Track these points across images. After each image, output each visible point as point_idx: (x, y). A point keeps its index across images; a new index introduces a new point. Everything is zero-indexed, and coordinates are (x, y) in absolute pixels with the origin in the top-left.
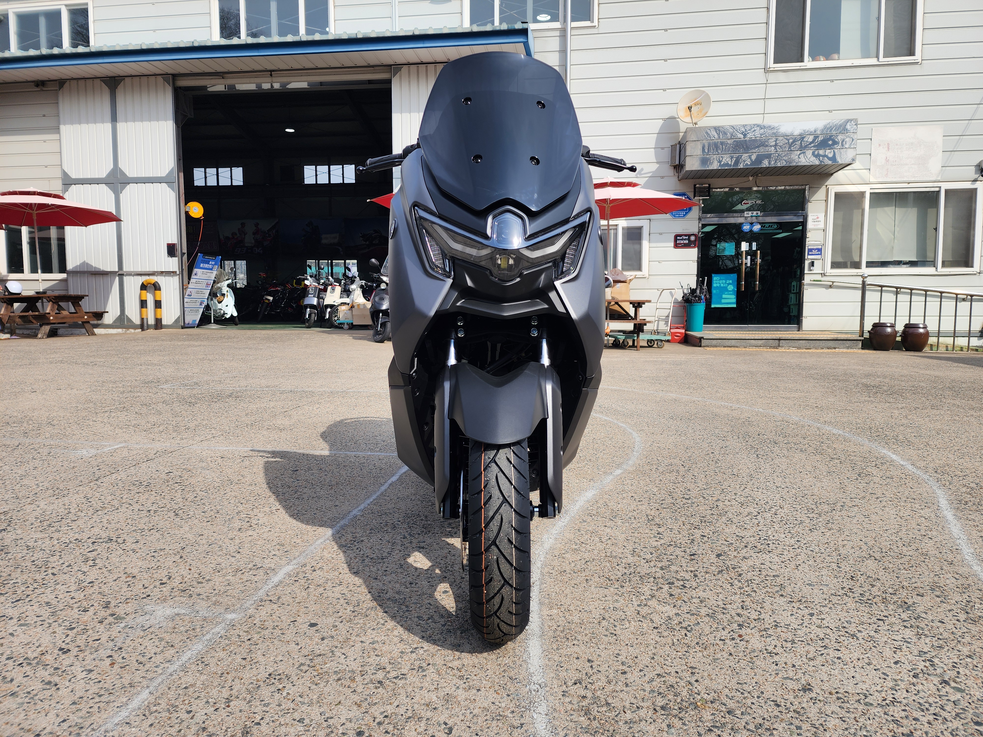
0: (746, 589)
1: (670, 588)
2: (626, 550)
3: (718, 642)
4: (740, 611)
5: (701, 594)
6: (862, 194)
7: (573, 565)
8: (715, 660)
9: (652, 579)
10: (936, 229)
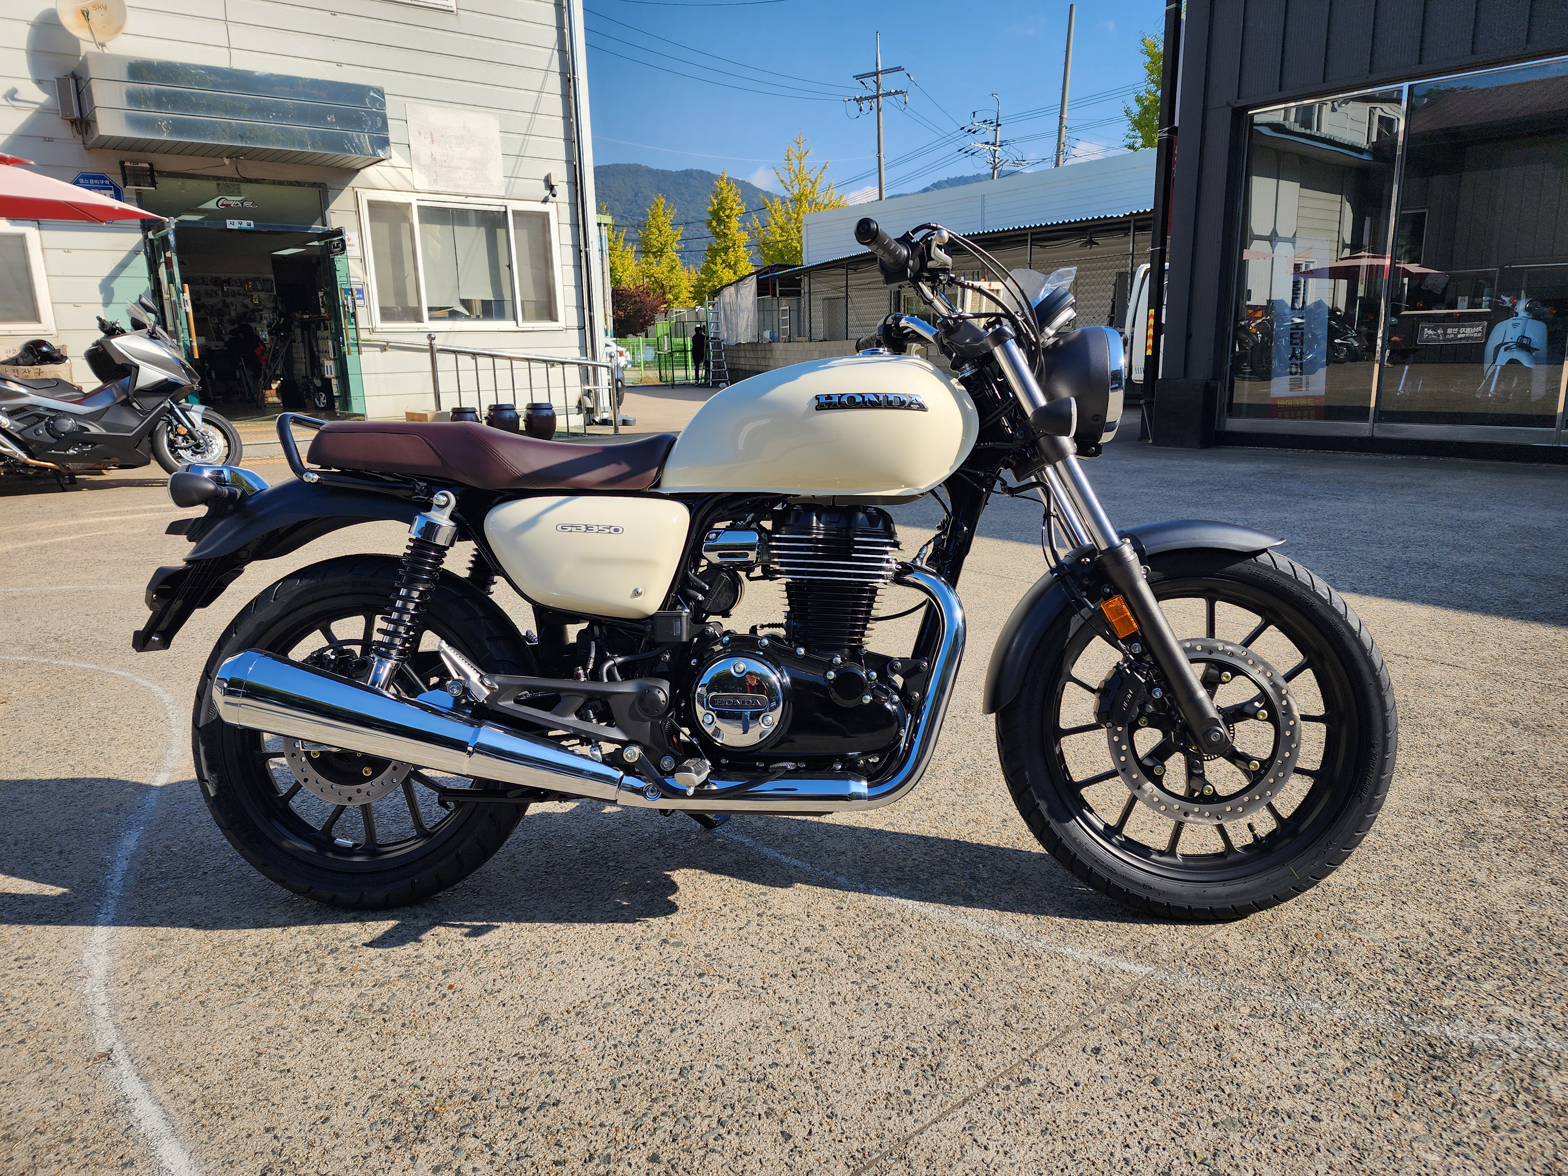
3: (428, 1009)
6: (409, 206)
7: (165, 986)
8: (432, 1037)
10: (510, 266)
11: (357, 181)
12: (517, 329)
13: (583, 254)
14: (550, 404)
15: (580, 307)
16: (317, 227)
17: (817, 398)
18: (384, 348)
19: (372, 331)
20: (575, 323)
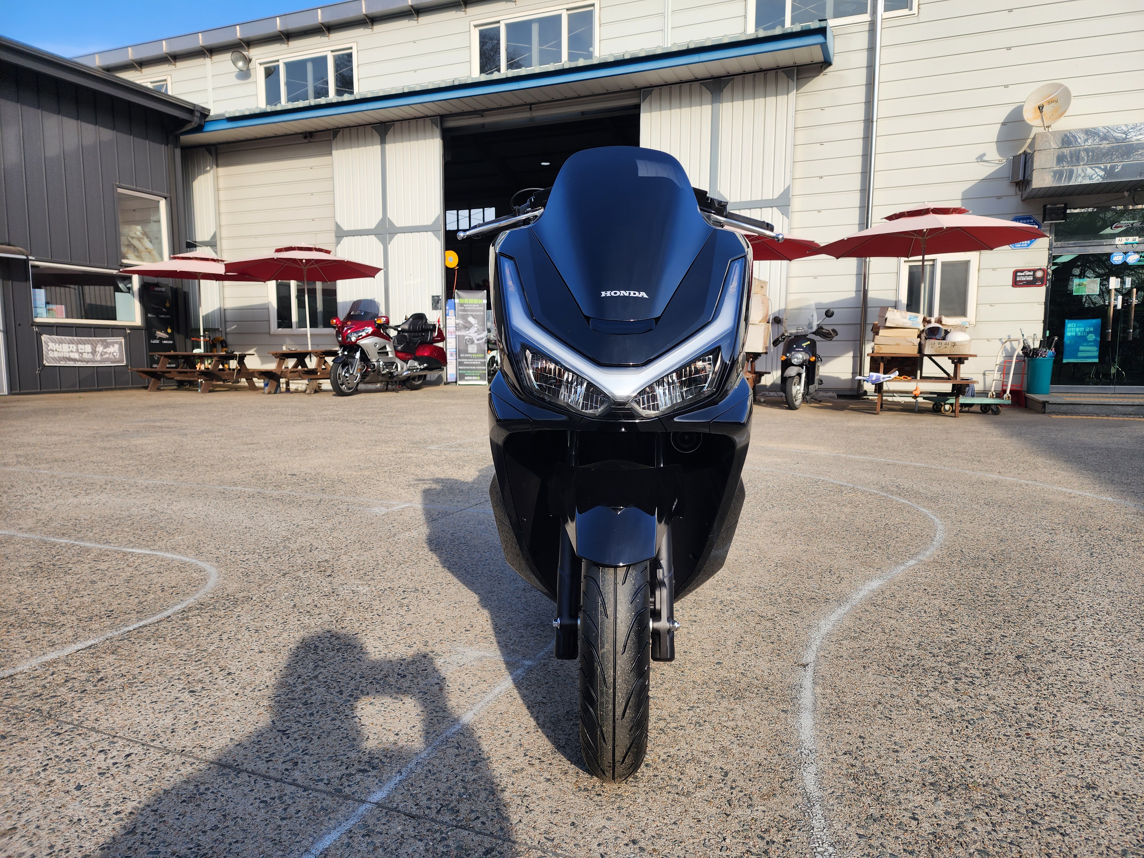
0: (1045, 692)
1: (956, 683)
2: (910, 643)
3: (1001, 736)
4: (1032, 712)
5: (991, 692)
7: (851, 651)
8: (994, 752)
9: (937, 673)
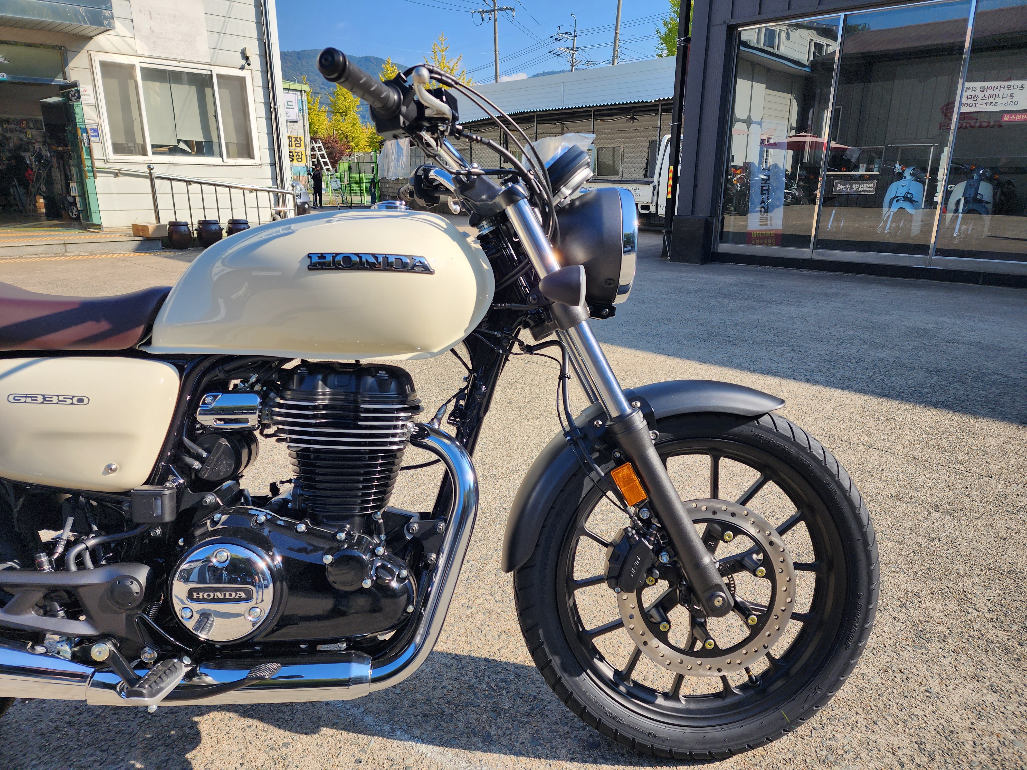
6: (133, 67)
10: (216, 116)
11: (90, 46)
12: (223, 164)
13: (273, 110)
14: (246, 221)
15: (272, 149)
16: (59, 80)
17: (310, 256)
18: (116, 175)
19: (107, 161)
20: (268, 161)
